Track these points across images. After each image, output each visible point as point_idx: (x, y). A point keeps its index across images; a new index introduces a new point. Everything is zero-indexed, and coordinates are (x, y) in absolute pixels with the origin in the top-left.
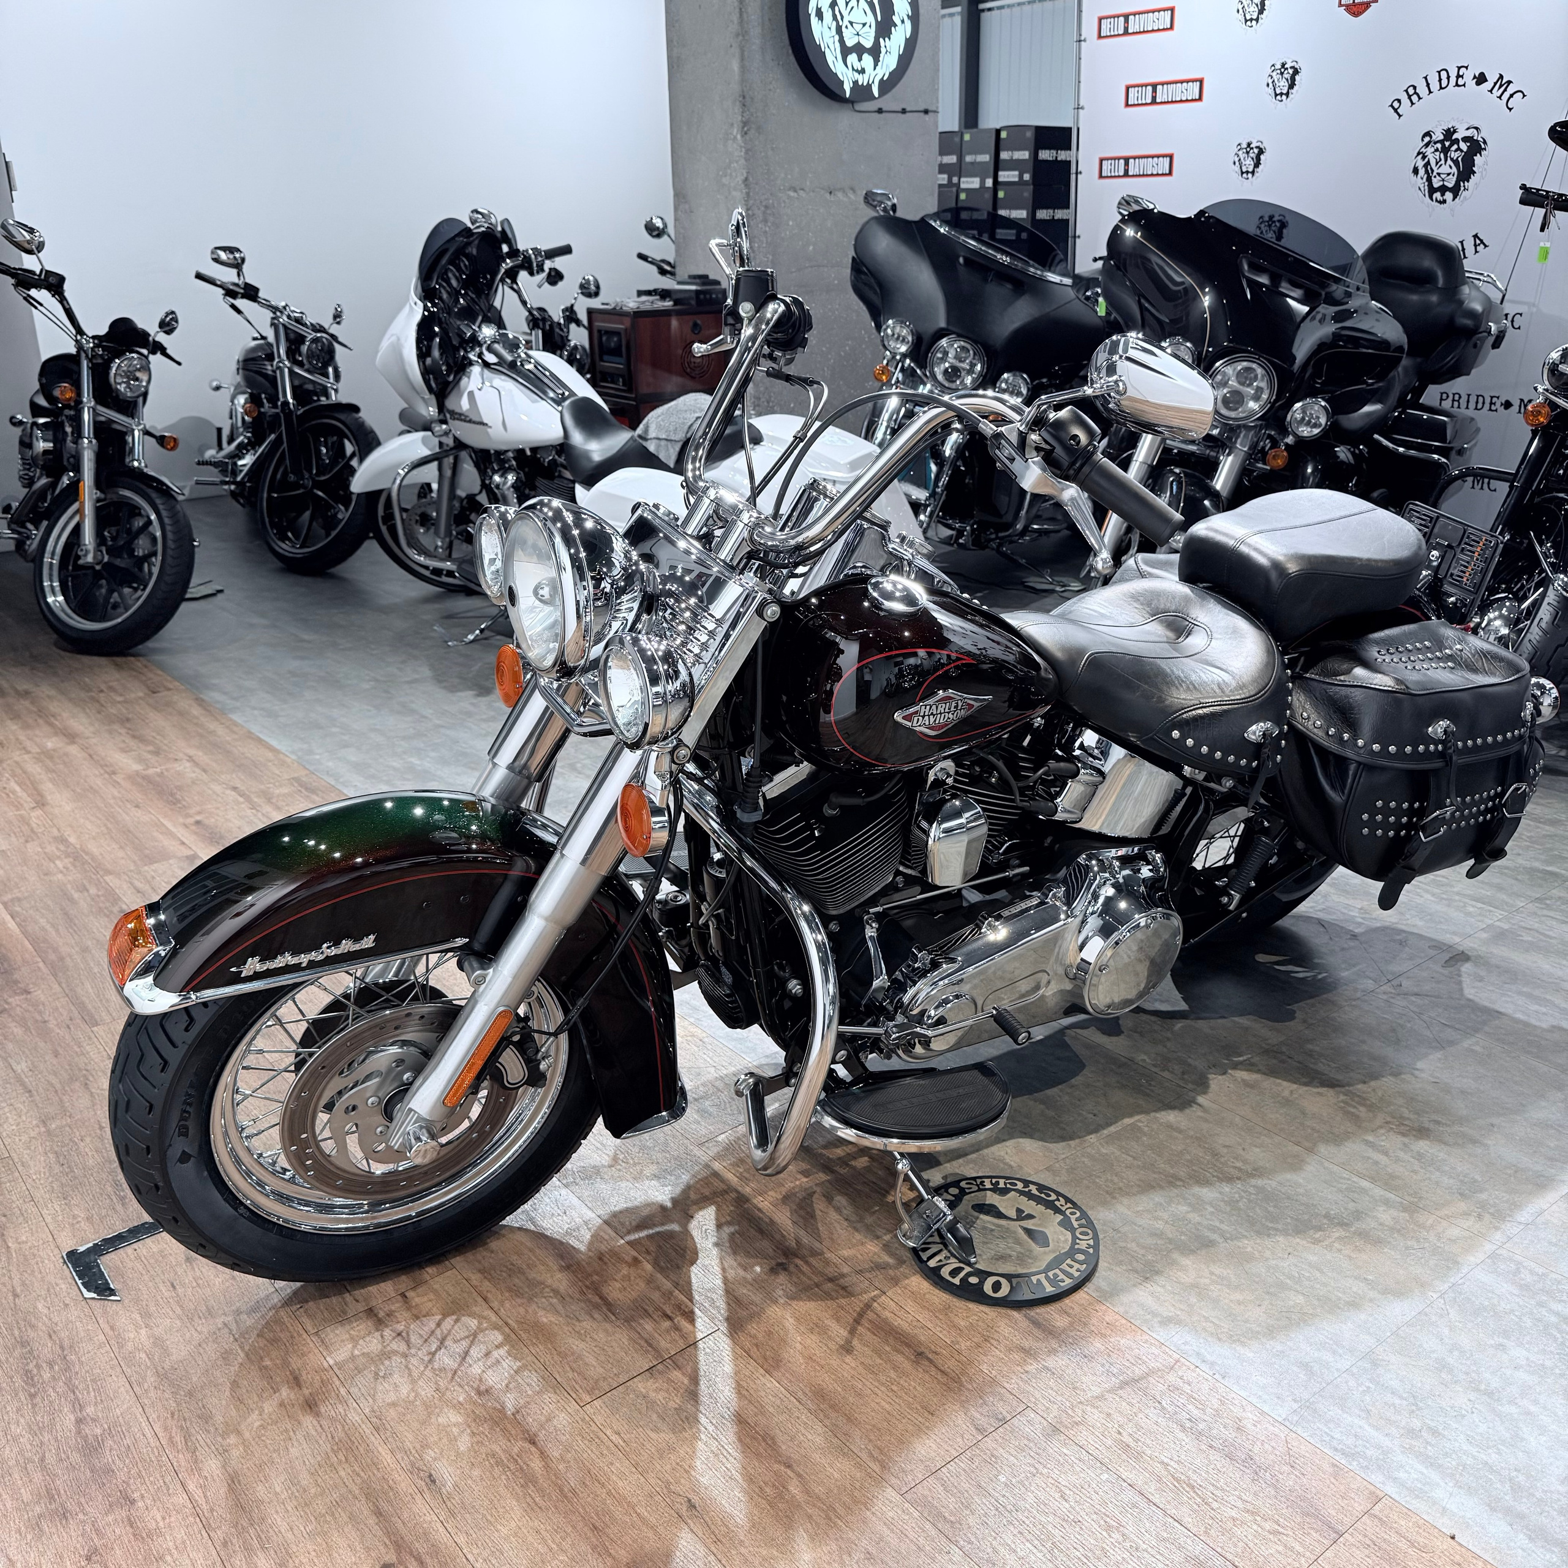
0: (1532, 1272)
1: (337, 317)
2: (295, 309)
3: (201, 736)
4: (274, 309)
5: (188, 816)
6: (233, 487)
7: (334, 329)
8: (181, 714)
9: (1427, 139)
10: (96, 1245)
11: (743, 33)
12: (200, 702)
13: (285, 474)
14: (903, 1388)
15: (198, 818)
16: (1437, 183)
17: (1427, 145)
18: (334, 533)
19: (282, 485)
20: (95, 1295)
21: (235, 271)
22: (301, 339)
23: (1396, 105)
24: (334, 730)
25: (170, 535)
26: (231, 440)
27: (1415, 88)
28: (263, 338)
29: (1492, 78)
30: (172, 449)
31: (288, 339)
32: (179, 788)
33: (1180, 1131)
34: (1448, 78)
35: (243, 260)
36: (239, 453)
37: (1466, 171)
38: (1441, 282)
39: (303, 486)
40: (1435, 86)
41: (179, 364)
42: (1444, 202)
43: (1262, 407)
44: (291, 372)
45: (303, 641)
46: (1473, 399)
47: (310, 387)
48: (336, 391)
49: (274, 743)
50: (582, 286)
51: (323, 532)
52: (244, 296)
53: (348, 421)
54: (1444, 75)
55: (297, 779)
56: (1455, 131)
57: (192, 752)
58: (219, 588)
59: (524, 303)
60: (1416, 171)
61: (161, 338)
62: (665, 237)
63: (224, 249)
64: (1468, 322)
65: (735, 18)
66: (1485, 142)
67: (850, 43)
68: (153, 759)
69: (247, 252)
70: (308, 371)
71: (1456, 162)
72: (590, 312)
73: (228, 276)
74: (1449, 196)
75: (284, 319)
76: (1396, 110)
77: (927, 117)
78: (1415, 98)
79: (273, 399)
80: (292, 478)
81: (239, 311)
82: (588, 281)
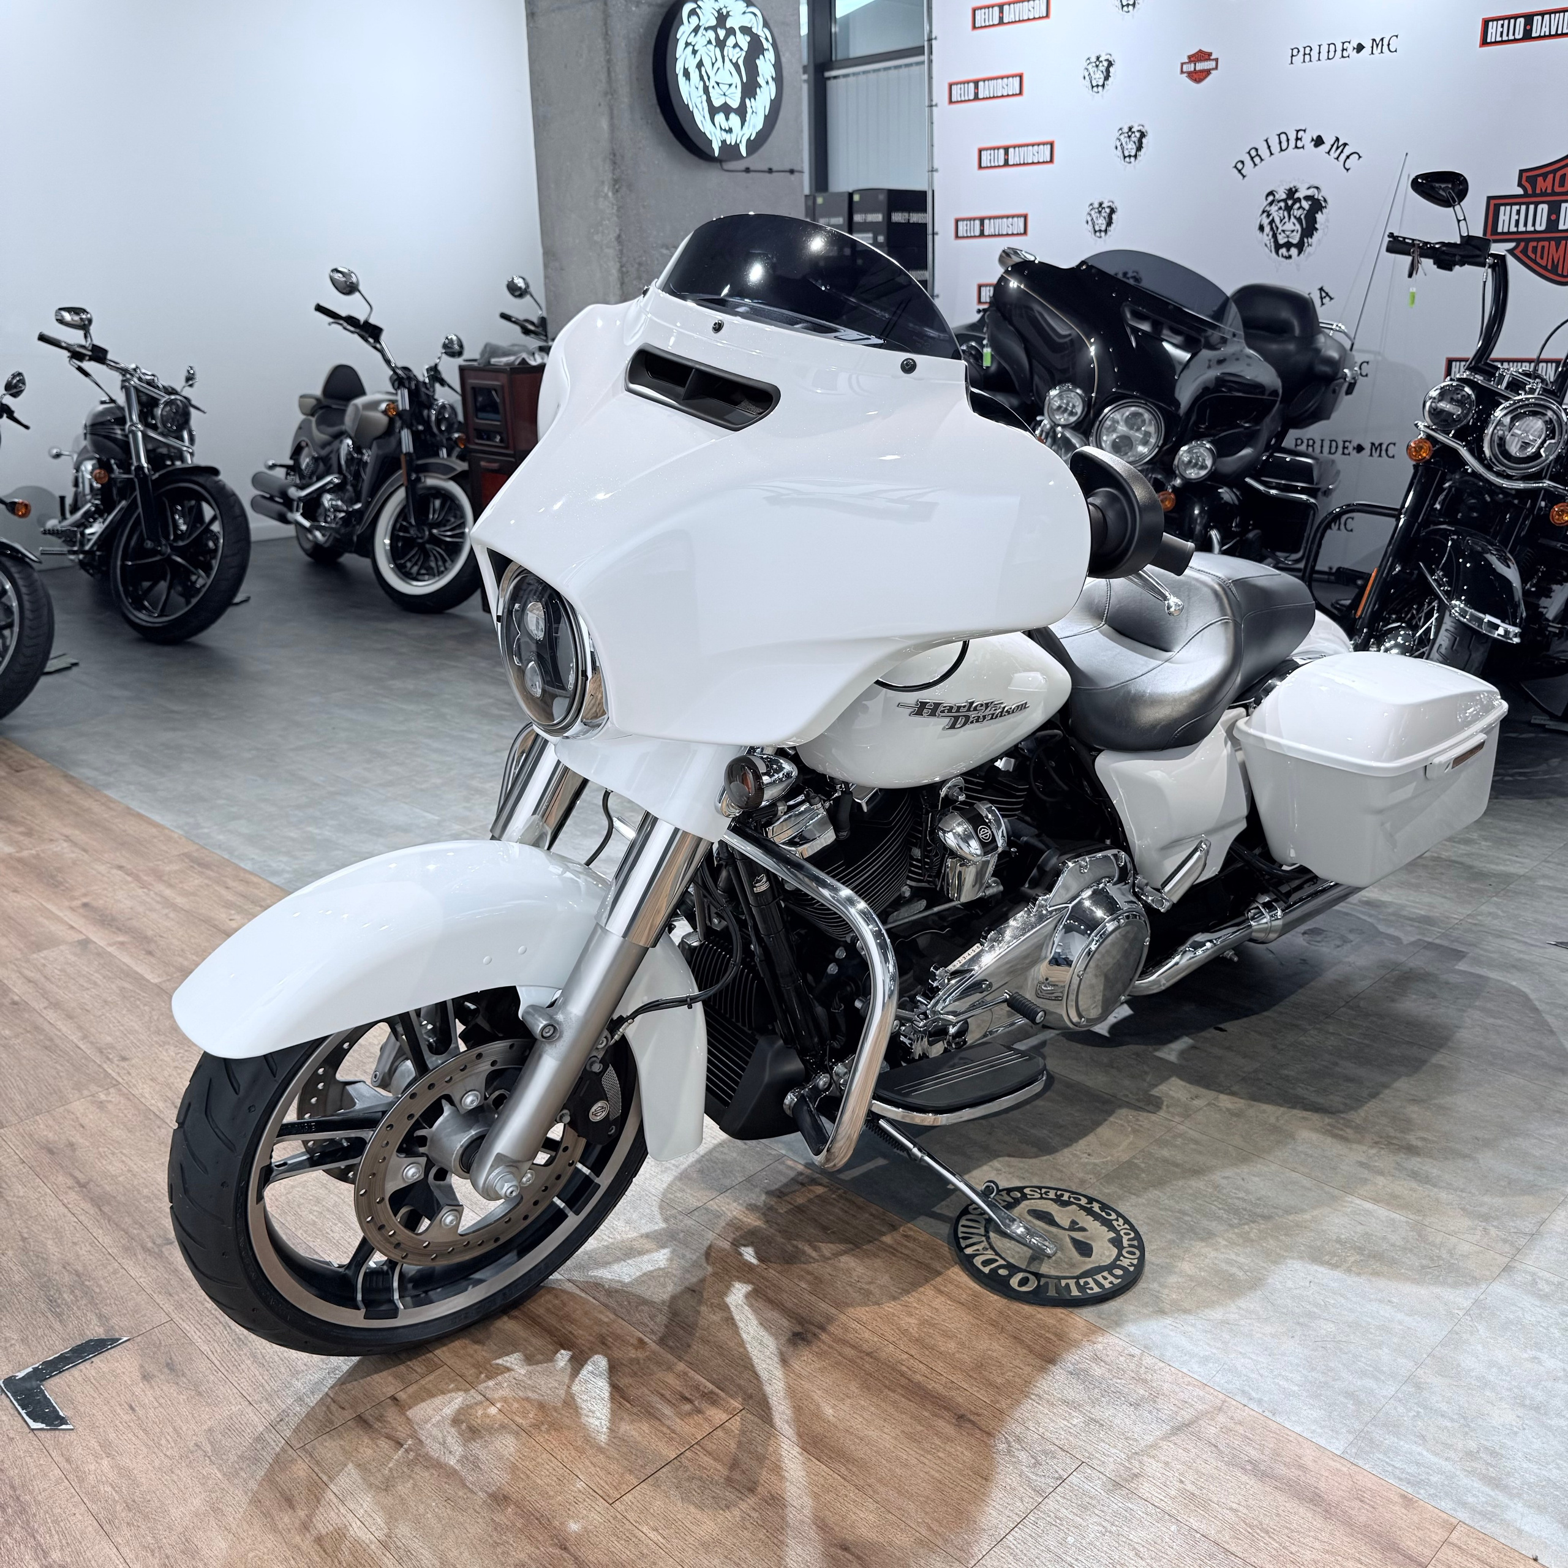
0: (1548, 1282)
1: (190, 378)
2: (147, 371)
3: (77, 814)
4: (124, 371)
5: (73, 898)
6: (81, 556)
7: (187, 392)
8: (51, 792)
9: (1271, 198)
10: (36, 1369)
11: (610, 92)
12: (67, 777)
13: (141, 540)
14: (950, 1454)
15: (85, 900)
16: (1282, 240)
17: (1271, 204)
18: (194, 601)
19: (140, 552)
20: (43, 1426)
21: (81, 333)
22: (154, 402)
23: (1240, 166)
24: (221, 802)
25: (27, 605)
26: (75, 509)
27: (1257, 150)
28: (112, 401)
29: (1329, 140)
30: (23, 516)
31: (140, 402)
32: (59, 870)
33: (1177, 1165)
34: (1288, 140)
35: (90, 321)
36: (85, 522)
37: (1309, 228)
38: (1297, 332)
39: (160, 553)
40: (1275, 148)
41: (27, 427)
42: (1290, 257)
43: (1151, 451)
44: (145, 435)
45: (173, 712)
46: (1326, 444)
47: (164, 451)
48: (192, 454)
49: (156, 818)
50: (445, 346)
51: (182, 600)
52: (91, 359)
53: (208, 484)
54: (1283, 137)
55: (187, 855)
56: (1296, 191)
57: (68, 831)
58: (74, 661)
59: (388, 362)
60: (1261, 228)
61: (8, 400)
62: (528, 298)
63: (69, 310)
64: (1326, 369)
65: (603, 76)
66: (1325, 201)
67: (717, 103)
68: (26, 841)
69: (94, 312)
70: (162, 434)
71: (1299, 220)
72: (462, 370)
73: (75, 337)
74: (1294, 251)
75: (135, 381)
76: (1240, 171)
77: (792, 177)
78: (1257, 160)
79: (125, 465)
80: (149, 544)
81: (86, 374)
82: (451, 341)
